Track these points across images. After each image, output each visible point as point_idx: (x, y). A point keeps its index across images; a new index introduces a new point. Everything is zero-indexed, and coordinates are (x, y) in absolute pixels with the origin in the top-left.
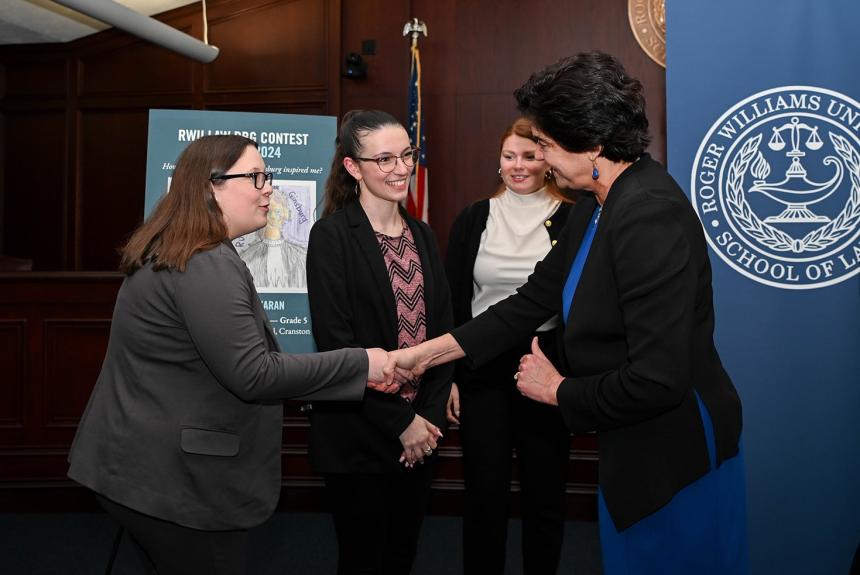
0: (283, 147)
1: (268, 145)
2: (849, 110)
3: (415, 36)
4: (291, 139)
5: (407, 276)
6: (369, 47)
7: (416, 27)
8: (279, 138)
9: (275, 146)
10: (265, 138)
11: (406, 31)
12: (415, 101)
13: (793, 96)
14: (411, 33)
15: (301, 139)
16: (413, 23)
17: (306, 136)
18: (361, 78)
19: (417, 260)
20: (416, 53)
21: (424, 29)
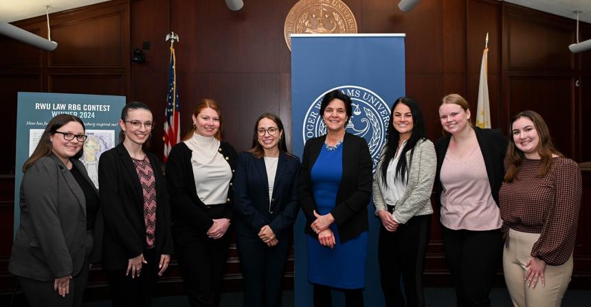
0: (96, 112)
1: (87, 111)
2: (372, 97)
3: (172, 41)
4: (100, 108)
5: (148, 177)
6: (147, 46)
7: (173, 36)
8: (94, 108)
9: (91, 112)
10: (86, 107)
11: (167, 39)
12: (173, 76)
13: (348, 90)
14: (170, 39)
15: (107, 108)
16: (171, 34)
17: (109, 106)
18: (143, 62)
19: (151, 170)
20: (173, 50)
21: (177, 38)
